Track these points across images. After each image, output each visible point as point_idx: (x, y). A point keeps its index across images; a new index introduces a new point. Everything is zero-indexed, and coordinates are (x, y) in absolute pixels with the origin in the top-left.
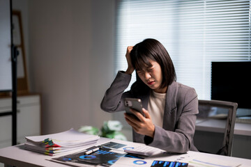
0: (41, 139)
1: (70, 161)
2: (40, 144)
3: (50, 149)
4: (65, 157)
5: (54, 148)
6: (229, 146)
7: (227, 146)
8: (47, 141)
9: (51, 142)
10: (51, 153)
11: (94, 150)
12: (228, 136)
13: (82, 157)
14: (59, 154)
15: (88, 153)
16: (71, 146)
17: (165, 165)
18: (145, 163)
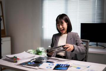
0: (12, 56)
1: (24, 65)
2: (12, 58)
3: (16, 60)
4: (22, 63)
5: (17, 60)
6: (87, 57)
7: (86, 57)
8: (14, 57)
9: (16, 57)
10: (16, 62)
11: (34, 60)
12: (86, 53)
13: (29, 63)
14: (20, 62)
15: (31, 61)
16: (24, 59)
17: (61, 66)
18: (53, 65)
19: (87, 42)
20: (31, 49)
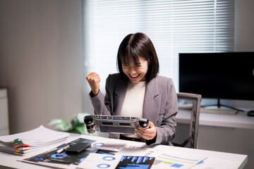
0: (10, 138)
1: (42, 161)
2: (10, 144)
3: (20, 149)
4: (37, 157)
5: (24, 149)
6: (195, 136)
7: (193, 136)
8: (16, 141)
9: (21, 142)
10: (21, 153)
11: (65, 148)
12: (194, 126)
13: (54, 156)
14: (29, 154)
15: (59, 151)
16: (40, 145)
17: (133, 161)
18: (114, 159)
19: (196, 99)
20: (58, 118)
